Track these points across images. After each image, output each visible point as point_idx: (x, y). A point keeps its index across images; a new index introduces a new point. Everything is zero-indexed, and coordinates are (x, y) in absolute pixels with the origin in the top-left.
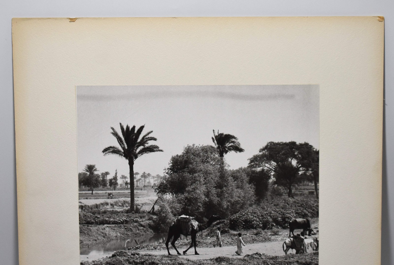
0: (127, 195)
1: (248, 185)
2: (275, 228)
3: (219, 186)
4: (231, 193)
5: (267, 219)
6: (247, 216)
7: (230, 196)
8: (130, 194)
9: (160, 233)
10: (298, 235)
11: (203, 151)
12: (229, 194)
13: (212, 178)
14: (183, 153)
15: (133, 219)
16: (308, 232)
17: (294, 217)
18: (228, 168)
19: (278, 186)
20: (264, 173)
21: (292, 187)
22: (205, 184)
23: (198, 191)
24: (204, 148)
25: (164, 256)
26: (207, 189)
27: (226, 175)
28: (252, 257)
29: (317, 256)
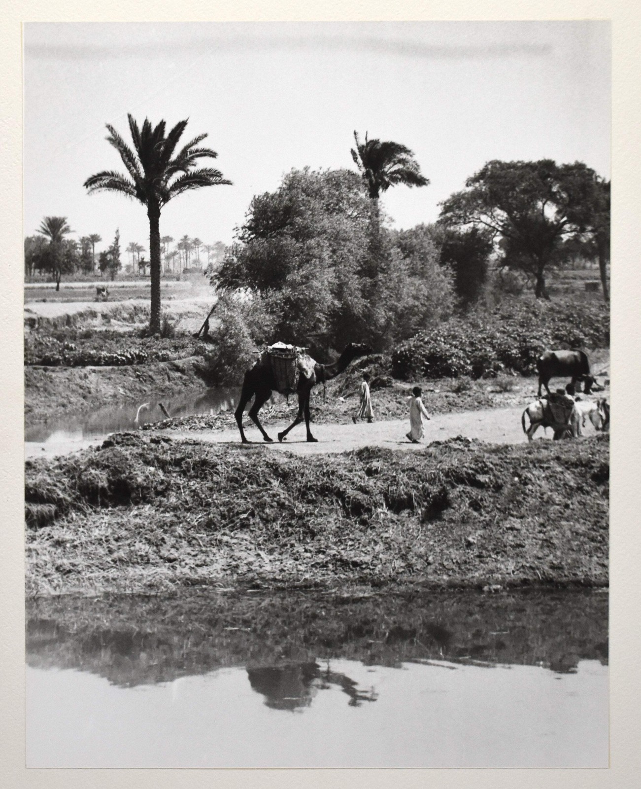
0: (142, 293)
1: (437, 268)
2: (502, 374)
3: (368, 270)
4: (397, 286)
5: (484, 353)
6: (435, 345)
8: (150, 289)
9: (223, 388)
10: (559, 391)
11: (329, 184)
12: (390, 290)
14: (280, 188)
15: (156, 353)
16: (583, 385)
17: (549, 346)
18: (390, 225)
19: (510, 269)
20: (477, 237)
21: (544, 272)
22: (334, 264)
23: (316, 283)
24: (331, 176)
25: (232, 445)
26: (339, 277)
27: (385, 244)
28: (446, 447)
29: (606, 443)
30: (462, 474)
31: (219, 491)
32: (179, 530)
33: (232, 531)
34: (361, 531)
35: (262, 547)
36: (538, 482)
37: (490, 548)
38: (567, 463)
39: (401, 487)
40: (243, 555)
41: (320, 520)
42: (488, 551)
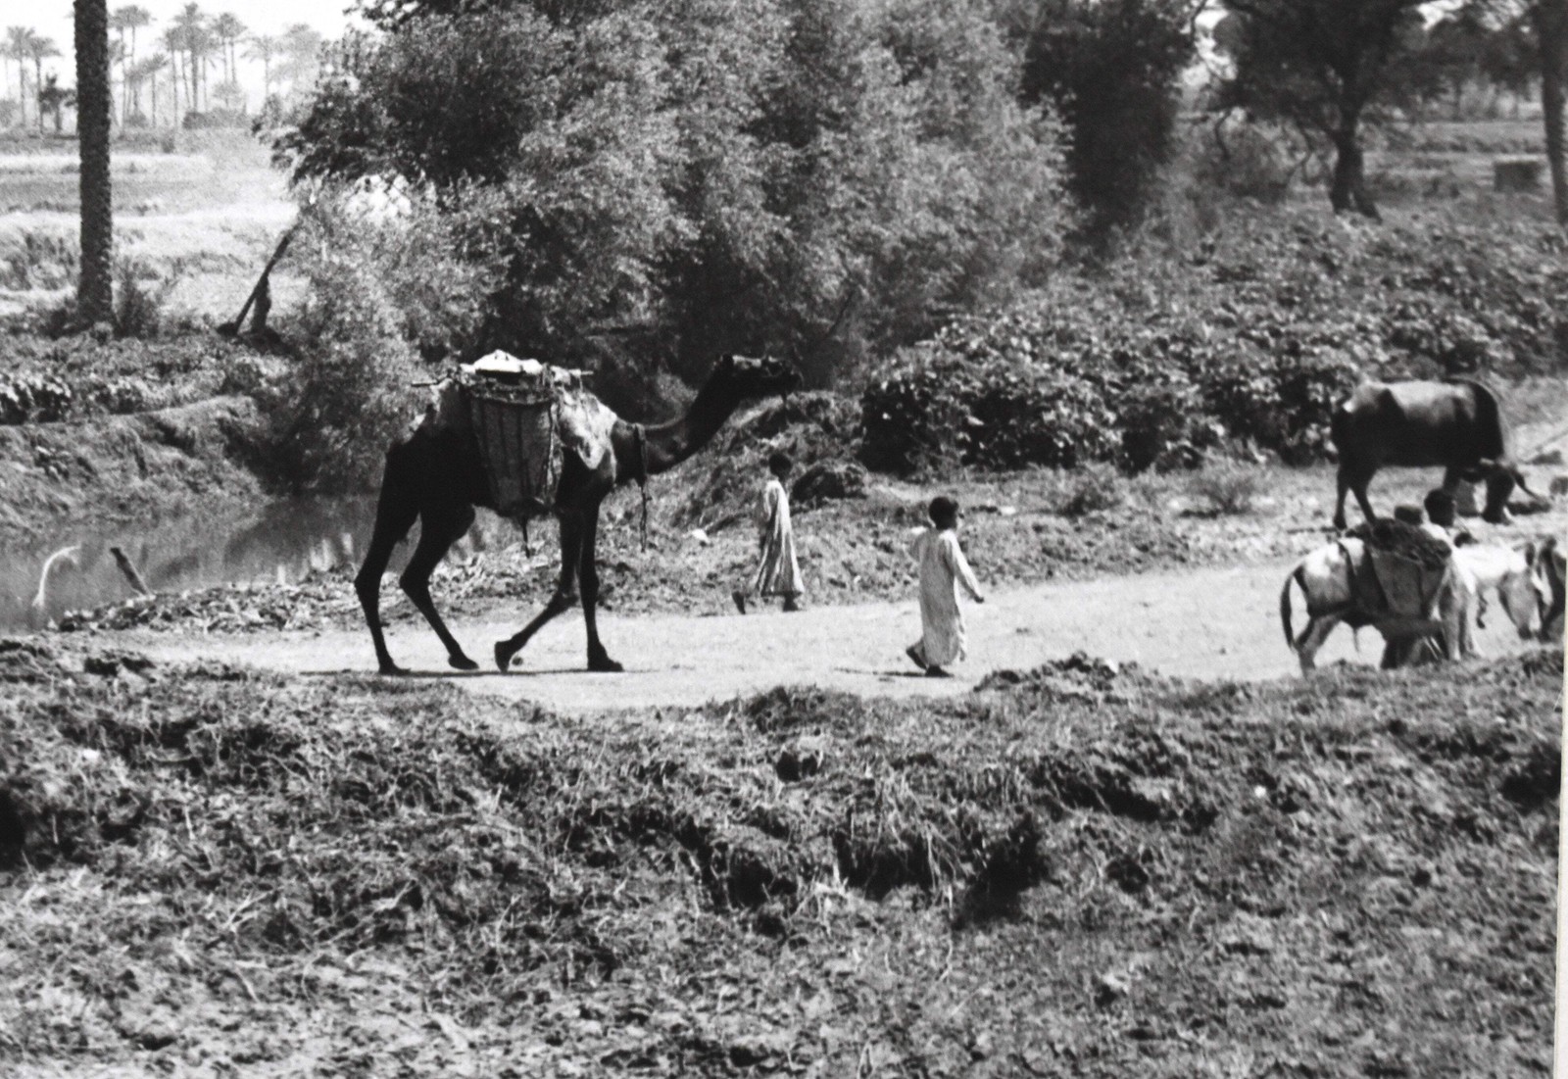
0: (51, 192)
1: (1012, 115)
2: (1221, 458)
3: (786, 119)
4: (880, 172)
5: (1163, 391)
6: (1004, 362)
7: (870, 204)
8: (76, 178)
9: (318, 498)
10: (1403, 513)
12: (859, 186)
13: (725, 57)
15: (101, 387)
16: (1480, 495)
17: (1374, 367)
19: (1250, 119)
20: (1142, 13)
21: (1361, 127)
22: (676, 100)
23: (615, 162)
25: (349, 680)
26: (691, 143)
27: (842, 33)
28: (1036, 689)
29: (1552, 681)
30: (1084, 775)
31: (306, 825)
32: (181, 949)
33: (348, 952)
34: (760, 952)
35: (446, 1001)
36: (1331, 802)
37: (1172, 1009)
38: (1423, 741)
39: (891, 817)
40: (386, 1025)
41: (628, 917)
42: (1168, 1018)
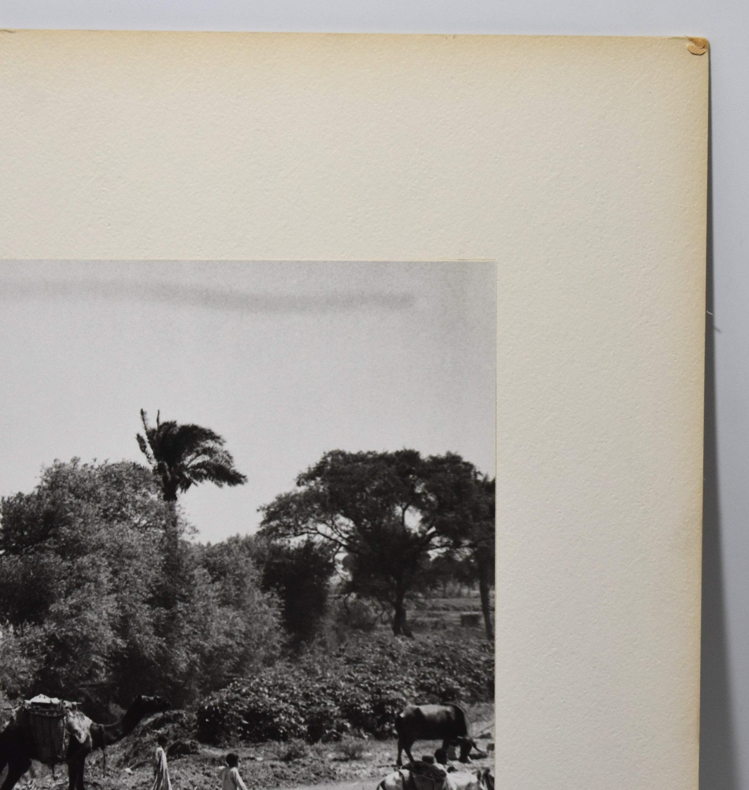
1: (258, 596)
2: (348, 736)
3: (163, 598)
4: (203, 620)
5: (324, 709)
6: (257, 698)
7: (199, 633)
10: (426, 759)
11: (106, 481)
12: (194, 625)
13: (137, 572)
14: (39, 487)
16: (458, 751)
17: (412, 699)
18: (193, 538)
19: (358, 597)
20: (312, 554)
21: (405, 600)
22: (116, 590)
23: (90, 616)
24: (109, 470)
26: (122, 608)
27: (186, 562)
